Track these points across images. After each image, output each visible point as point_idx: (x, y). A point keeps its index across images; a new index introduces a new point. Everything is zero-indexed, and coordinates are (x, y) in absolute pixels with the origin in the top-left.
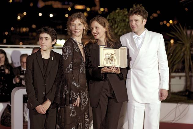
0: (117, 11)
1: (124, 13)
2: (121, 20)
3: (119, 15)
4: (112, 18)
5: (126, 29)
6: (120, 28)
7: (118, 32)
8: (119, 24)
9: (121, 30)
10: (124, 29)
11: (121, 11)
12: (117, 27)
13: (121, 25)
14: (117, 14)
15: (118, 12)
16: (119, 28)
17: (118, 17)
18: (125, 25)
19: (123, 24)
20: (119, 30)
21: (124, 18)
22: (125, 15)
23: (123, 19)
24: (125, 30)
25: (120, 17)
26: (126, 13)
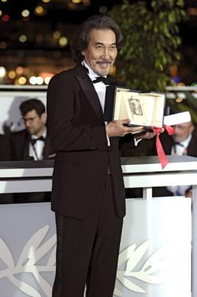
0: (124, 7)
1: (139, 11)
2: (132, 28)
3: (127, 17)
5: (143, 47)
6: (131, 44)
7: (125, 54)
8: (128, 37)
9: (132, 49)
10: (138, 47)
11: (133, 7)
13: (132, 39)
14: (124, 15)
15: (126, 10)
16: (128, 44)
17: (125, 21)
18: (141, 37)
19: (137, 36)
20: (128, 48)
21: (140, 23)
22: (141, 17)
23: (136, 25)
24: (141, 49)
25: (130, 20)
26: (144, 11)
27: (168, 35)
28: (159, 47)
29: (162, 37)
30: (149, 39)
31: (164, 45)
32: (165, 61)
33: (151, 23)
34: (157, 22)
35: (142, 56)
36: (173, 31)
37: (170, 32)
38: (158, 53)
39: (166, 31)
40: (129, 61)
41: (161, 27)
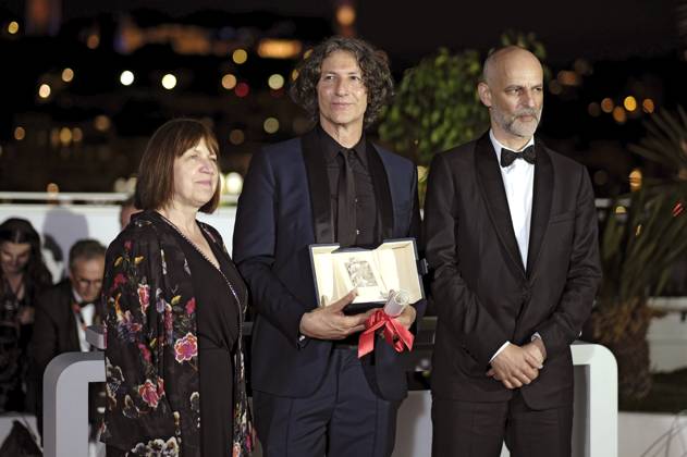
0: (440, 60)
1: (466, 66)
2: (454, 96)
3: (446, 78)
4: (420, 85)
6: (453, 125)
7: (442, 141)
8: (448, 111)
9: (453, 134)
10: (464, 130)
11: (455, 59)
12: (440, 121)
13: (455, 116)
14: (439, 73)
15: (444, 67)
16: (446, 124)
17: (442, 84)
18: (470, 113)
19: (462, 110)
20: (448, 132)
21: (468, 88)
23: (462, 90)
25: (451, 83)
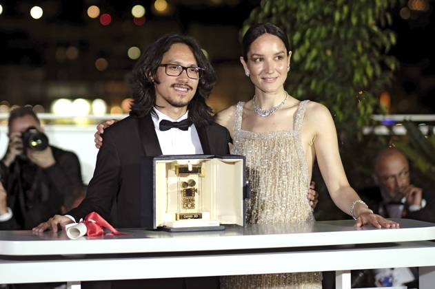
2: (315, 17)
4: (282, 8)
5: (333, 50)
6: (313, 45)
7: (303, 60)
8: (308, 32)
9: (314, 53)
10: (325, 49)
16: (307, 44)
17: (303, 6)
18: (330, 33)
19: (322, 31)
20: (309, 51)
21: (327, 10)
23: (322, 13)
24: (329, 53)
25: (311, 5)
27: (375, 29)
28: (360, 49)
29: (364, 32)
30: (342, 36)
31: (367, 45)
32: (370, 72)
33: (346, 9)
34: (356, 7)
35: (331, 64)
36: (383, 23)
37: (378, 24)
38: (358, 58)
39: (371, 21)
40: (310, 73)
41: (363, 16)
